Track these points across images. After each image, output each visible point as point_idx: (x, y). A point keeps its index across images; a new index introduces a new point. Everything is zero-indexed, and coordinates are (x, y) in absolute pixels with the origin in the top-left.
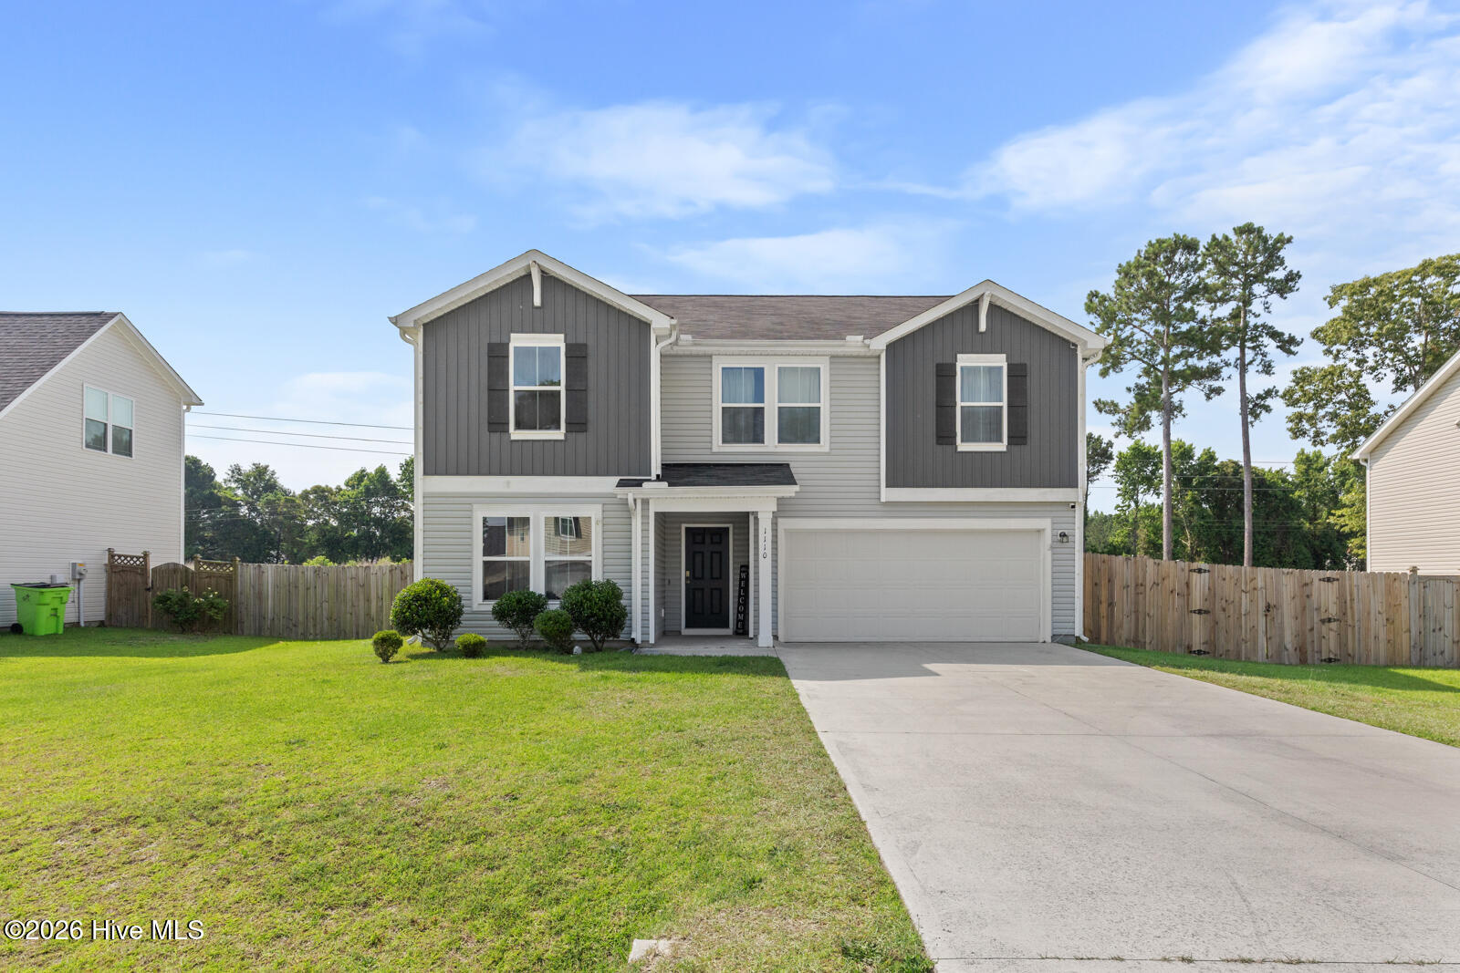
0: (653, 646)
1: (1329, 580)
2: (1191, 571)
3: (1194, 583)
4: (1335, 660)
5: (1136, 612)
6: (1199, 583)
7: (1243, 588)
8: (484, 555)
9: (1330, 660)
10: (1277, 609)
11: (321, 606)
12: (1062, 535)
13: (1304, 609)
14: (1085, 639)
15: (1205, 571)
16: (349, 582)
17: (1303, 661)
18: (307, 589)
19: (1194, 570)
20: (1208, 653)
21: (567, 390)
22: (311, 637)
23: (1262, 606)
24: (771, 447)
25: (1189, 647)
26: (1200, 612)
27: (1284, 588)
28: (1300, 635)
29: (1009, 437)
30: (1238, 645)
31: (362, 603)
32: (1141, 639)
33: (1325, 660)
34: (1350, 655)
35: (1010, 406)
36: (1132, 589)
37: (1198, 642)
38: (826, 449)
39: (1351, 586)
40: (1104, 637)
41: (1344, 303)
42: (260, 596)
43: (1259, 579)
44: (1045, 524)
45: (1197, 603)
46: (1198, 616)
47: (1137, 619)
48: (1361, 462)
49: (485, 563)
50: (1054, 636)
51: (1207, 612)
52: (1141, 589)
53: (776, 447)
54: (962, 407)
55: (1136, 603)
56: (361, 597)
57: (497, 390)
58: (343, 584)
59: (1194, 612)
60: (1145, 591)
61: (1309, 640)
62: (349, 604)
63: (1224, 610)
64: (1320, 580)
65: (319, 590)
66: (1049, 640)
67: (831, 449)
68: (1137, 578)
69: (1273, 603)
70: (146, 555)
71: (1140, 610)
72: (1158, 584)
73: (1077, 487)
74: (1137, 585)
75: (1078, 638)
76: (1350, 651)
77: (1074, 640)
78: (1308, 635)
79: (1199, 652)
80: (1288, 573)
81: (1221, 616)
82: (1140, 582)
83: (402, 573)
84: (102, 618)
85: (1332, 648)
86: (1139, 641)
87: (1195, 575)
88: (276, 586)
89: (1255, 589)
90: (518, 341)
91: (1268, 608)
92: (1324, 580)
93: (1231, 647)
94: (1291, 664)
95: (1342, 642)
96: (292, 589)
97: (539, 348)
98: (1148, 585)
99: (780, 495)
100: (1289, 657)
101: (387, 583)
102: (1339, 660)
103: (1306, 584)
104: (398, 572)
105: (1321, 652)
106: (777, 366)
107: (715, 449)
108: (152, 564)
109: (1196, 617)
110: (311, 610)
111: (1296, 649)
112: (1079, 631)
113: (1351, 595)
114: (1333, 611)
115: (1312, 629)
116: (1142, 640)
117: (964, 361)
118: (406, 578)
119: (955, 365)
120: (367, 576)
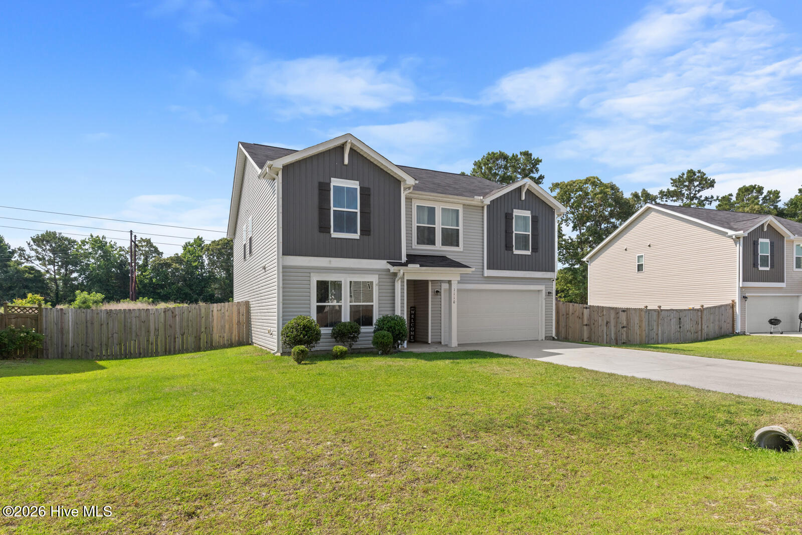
0: (406, 349)
1: (624, 311)
3: (585, 313)
5: (566, 326)
7: (600, 315)
8: (317, 302)
9: (624, 343)
10: (610, 323)
11: (112, 337)
12: (549, 293)
13: (617, 322)
14: (556, 338)
15: (588, 308)
16: (134, 319)
17: (617, 344)
18: (101, 325)
20: (589, 341)
21: (360, 212)
22: (105, 357)
23: (605, 322)
24: (438, 248)
25: (583, 339)
26: (586, 325)
27: (611, 314)
28: (616, 334)
30: (598, 338)
31: (143, 333)
35: (532, 234)
36: (565, 316)
37: (586, 337)
38: (462, 250)
39: (630, 314)
40: (560, 336)
41: (558, 191)
42: (62, 331)
43: (604, 311)
44: (542, 287)
45: (586, 321)
47: (566, 328)
48: (586, 262)
49: (318, 307)
50: (546, 337)
51: (589, 325)
53: (440, 247)
54: (515, 233)
55: (566, 322)
56: (143, 329)
57: (323, 209)
58: (129, 321)
60: (569, 317)
61: (618, 336)
62: (134, 334)
63: (594, 324)
64: (621, 311)
65: (111, 325)
66: (544, 339)
67: (464, 250)
68: (566, 311)
69: (608, 321)
71: (568, 325)
72: (573, 314)
73: (554, 272)
74: (567, 314)
75: (553, 338)
76: (629, 340)
77: (552, 338)
78: (618, 333)
79: (586, 341)
81: (593, 326)
83: (173, 313)
85: (625, 339)
86: (567, 338)
87: (585, 309)
88: (76, 324)
89: (603, 315)
90: (335, 182)
91: (607, 323)
93: (596, 339)
95: (627, 337)
96: (89, 325)
97: (346, 187)
98: (570, 314)
99: (463, 273)
101: (162, 320)
103: (617, 313)
104: (170, 312)
105: (621, 339)
106: (441, 207)
107: (413, 247)
109: (585, 327)
110: (104, 339)
111: (615, 337)
112: (554, 335)
113: (630, 317)
114: (625, 324)
115: (619, 331)
117: (516, 212)
118: (175, 316)
119: (513, 214)
120: (148, 316)
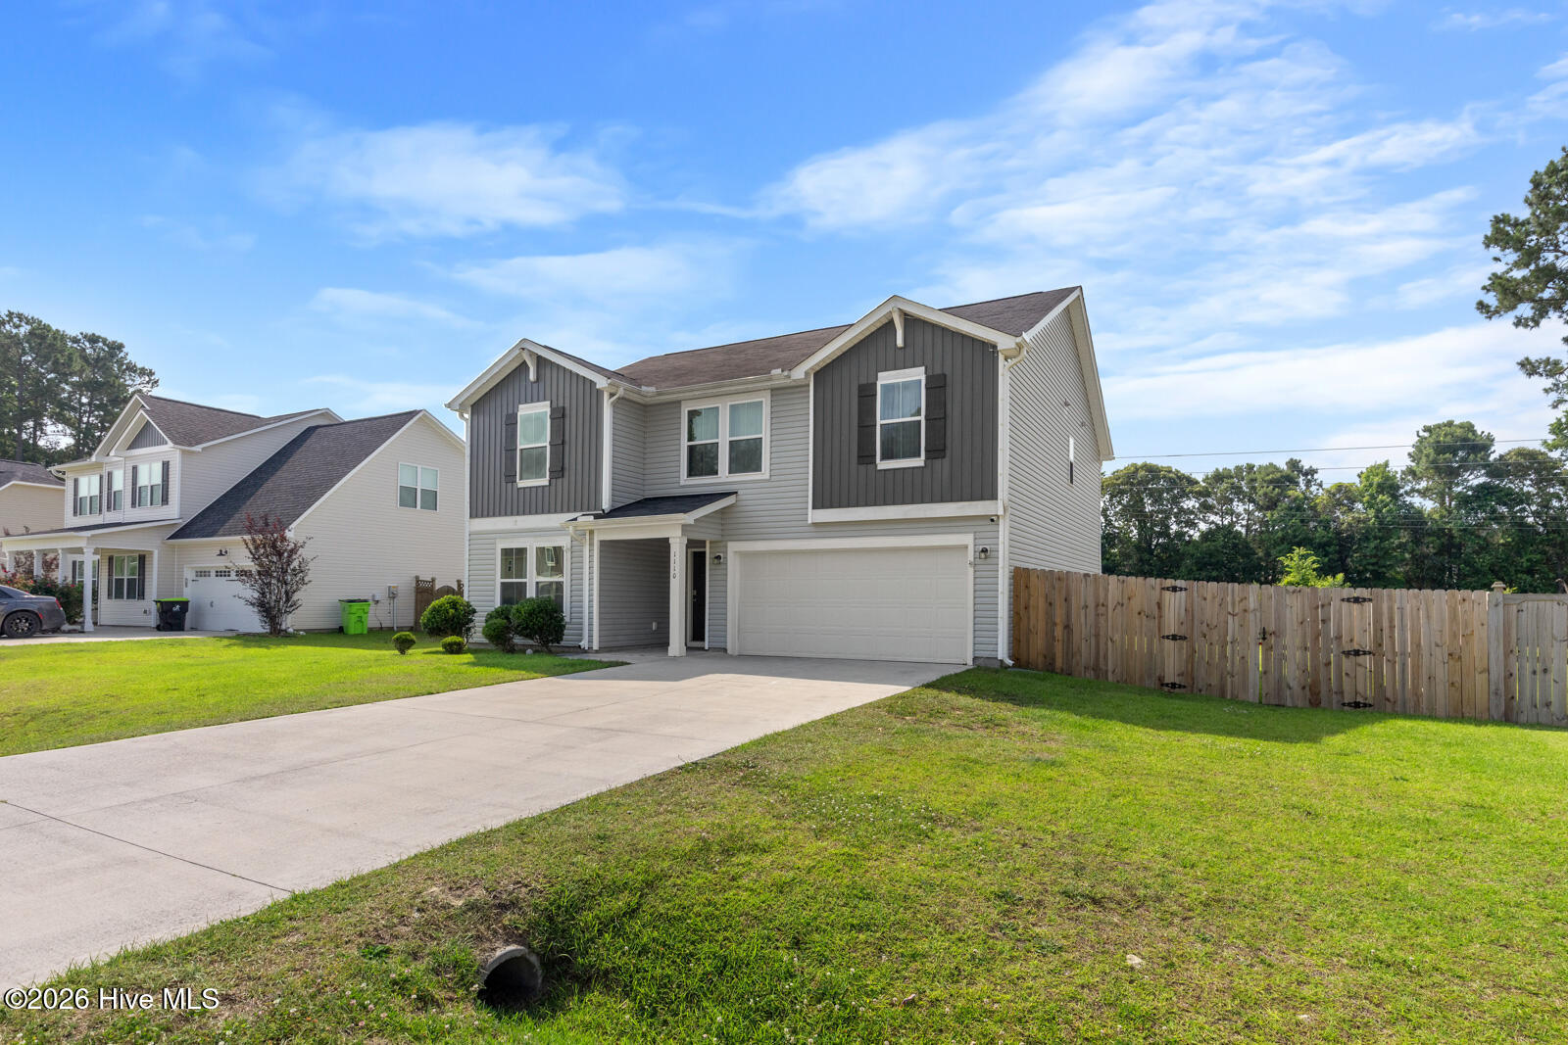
0: (597, 652)
1: (1357, 600)
2: (1163, 589)
3: (1167, 604)
4: (1365, 705)
5: (1097, 635)
6: (1174, 603)
7: (1230, 610)
8: (502, 577)
9: (1357, 705)
10: (1278, 637)
12: (984, 551)
13: (1317, 637)
14: (1010, 662)
15: (1181, 589)
17: (1315, 702)
19: (1168, 589)
20: (1184, 687)
21: (550, 445)
23: (1256, 632)
24: (724, 476)
25: (1161, 679)
26: (1174, 637)
27: (1288, 611)
28: (1309, 670)
29: (926, 451)
30: (1222, 678)
32: (1102, 665)
33: (1349, 704)
34: (1388, 700)
35: (927, 419)
36: (1092, 609)
37: (1172, 670)
38: (767, 476)
39: (1391, 609)
40: (1059, 663)
43: (1251, 599)
44: (968, 539)
45: (1171, 626)
46: (1172, 642)
47: (1098, 644)
49: (502, 584)
50: (974, 658)
51: (1183, 638)
52: (1102, 610)
53: (728, 477)
54: (881, 425)
55: (1097, 626)
57: (510, 448)
59: (1168, 637)
60: (1107, 611)
61: (1323, 677)
63: (1205, 636)
64: (1343, 600)
66: (971, 663)
67: (771, 475)
68: (1098, 597)
69: (1272, 628)
70: (433, 580)
71: (1102, 633)
72: (1122, 605)
73: (997, 499)
74: (1097, 606)
75: (1001, 661)
76: (1389, 694)
77: (997, 663)
78: (1322, 669)
79: (1174, 685)
80: (1294, 592)
81: (1201, 642)
82: (1101, 601)
84: (412, 624)
85: (1360, 689)
86: (1100, 669)
87: (1167, 594)
89: (1245, 611)
90: (523, 410)
91: (1264, 635)
92: (1348, 600)
93: (1215, 681)
94: (1296, 707)
97: (535, 414)
98: (1110, 607)
99: (683, 522)
100: (1292, 698)
102: (1370, 706)
103: (1322, 606)
105: (1342, 693)
106: (729, 403)
107: (682, 483)
108: (437, 587)
109: (1169, 644)
111: (1304, 688)
112: (1001, 654)
113: (1391, 620)
114: (1363, 641)
115: (1328, 663)
116: (1104, 668)
117: (885, 378)
119: (876, 384)
